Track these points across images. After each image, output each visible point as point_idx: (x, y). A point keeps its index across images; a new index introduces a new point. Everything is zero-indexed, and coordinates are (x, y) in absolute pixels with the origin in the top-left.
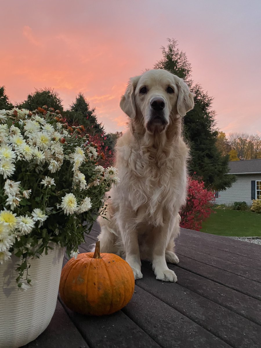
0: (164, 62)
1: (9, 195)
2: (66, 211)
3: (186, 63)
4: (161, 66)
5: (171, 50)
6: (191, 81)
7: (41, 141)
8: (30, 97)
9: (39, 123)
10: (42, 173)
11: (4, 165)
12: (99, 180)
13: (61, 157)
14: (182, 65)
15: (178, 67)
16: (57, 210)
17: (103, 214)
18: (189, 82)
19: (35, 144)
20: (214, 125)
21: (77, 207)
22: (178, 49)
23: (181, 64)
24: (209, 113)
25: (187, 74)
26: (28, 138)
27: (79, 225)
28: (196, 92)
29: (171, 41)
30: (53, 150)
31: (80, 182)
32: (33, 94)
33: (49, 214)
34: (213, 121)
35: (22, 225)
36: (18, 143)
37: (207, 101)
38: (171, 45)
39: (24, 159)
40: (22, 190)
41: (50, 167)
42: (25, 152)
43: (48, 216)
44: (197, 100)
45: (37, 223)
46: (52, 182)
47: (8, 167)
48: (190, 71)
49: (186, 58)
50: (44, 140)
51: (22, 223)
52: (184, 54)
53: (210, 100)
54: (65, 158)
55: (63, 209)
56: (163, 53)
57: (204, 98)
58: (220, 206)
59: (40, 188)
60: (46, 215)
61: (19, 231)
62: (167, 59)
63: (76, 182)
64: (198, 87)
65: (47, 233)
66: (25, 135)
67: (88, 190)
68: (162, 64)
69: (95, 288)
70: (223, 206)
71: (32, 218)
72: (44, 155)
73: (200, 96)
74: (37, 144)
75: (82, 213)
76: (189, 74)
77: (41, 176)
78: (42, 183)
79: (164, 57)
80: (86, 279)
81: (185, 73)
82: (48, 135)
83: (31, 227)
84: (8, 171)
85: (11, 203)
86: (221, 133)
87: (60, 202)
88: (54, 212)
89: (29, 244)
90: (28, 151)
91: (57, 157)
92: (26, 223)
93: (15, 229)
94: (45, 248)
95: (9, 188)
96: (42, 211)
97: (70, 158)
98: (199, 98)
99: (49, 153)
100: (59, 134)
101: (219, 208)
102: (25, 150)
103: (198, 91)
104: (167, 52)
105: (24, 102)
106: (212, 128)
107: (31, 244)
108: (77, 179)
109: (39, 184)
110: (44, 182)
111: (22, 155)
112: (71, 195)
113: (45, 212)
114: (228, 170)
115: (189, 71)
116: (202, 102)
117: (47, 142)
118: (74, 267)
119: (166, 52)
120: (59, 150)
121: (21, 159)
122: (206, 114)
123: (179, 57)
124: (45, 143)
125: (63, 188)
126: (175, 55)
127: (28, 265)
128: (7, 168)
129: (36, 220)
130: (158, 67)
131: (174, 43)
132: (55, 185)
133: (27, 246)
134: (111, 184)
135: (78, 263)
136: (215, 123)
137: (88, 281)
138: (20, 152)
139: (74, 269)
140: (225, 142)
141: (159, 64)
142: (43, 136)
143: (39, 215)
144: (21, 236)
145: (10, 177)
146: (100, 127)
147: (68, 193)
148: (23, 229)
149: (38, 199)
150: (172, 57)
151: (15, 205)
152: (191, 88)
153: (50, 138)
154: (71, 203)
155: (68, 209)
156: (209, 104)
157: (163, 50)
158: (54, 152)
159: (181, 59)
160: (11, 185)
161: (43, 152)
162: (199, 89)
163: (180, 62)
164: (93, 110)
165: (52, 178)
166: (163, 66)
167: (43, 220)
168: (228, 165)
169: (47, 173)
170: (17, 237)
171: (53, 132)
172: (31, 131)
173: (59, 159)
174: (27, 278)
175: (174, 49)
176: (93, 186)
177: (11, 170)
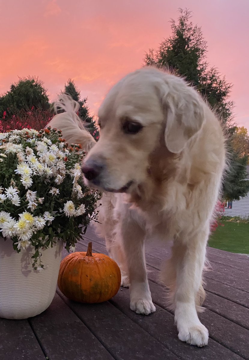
0: (172, 39)
1: (30, 201)
2: (67, 214)
3: (201, 40)
4: (169, 45)
5: (182, 24)
6: (205, 63)
7: (49, 159)
8: (13, 87)
9: (47, 144)
10: (50, 185)
11: (26, 179)
12: (92, 190)
13: (64, 172)
14: (195, 43)
15: (190, 46)
16: (60, 213)
17: (95, 218)
18: (203, 65)
19: (44, 162)
20: (231, 120)
21: (75, 211)
22: (191, 23)
23: (193, 43)
24: (226, 104)
25: (201, 55)
26: (40, 157)
27: (76, 226)
28: (211, 78)
29: (183, 11)
30: (58, 167)
31: (77, 192)
32: (16, 83)
33: (56, 216)
34: (229, 114)
35: (38, 223)
36: (32, 161)
37: (224, 89)
38: (183, 17)
39: (38, 174)
40: (38, 198)
41: (57, 180)
42: (39, 169)
43: (55, 217)
44: (211, 88)
45: (47, 222)
46: (58, 191)
47: (28, 180)
48: (206, 51)
49: (202, 34)
50: (51, 158)
51: (37, 222)
52: (199, 29)
53: (228, 88)
54: (66, 172)
55: (65, 212)
56: (172, 27)
57: (221, 85)
58: (233, 219)
59: (48, 196)
60: (53, 216)
61: (36, 227)
62: (177, 36)
63: (75, 192)
64: (214, 71)
65: (52, 231)
66: (37, 155)
67: (83, 198)
68: (169, 42)
69: (88, 279)
70: (237, 219)
71: (44, 218)
72: (52, 171)
73: (215, 82)
74: (46, 162)
75: (78, 216)
76: (204, 55)
77: (49, 187)
78: (50, 192)
79: (173, 33)
80: (80, 272)
81: (199, 53)
82: (55, 154)
83: (43, 225)
84: (28, 183)
85: (31, 207)
86: (242, 129)
87: (63, 207)
88: (59, 215)
89: (41, 237)
90: (41, 168)
91: (61, 172)
92: (40, 222)
93: (33, 225)
94: (51, 242)
95: (30, 196)
96: (50, 214)
97: (70, 172)
98: (214, 85)
99: (55, 169)
100: (62, 153)
101: (232, 220)
102: (38, 167)
103: (213, 76)
104: (177, 27)
105: (7, 93)
106: (229, 123)
107: (42, 237)
108: (76, 190)
109: (48, 193)
110: (51, 192)
111: (37, 171)
112: (71, 202)
113: (52, 215)
114: (246, 176)
115: (204, 50)
116: (218, 90)
117: (54, 160)
118: (70, 262)
119: (175, 27)
120: (62, 167)
121: (36, 174)
122: (222, 105)
123: (192, 33)
124: (52, 161)
125: (64, 196)
126: (187, 31)
127: (40, 254)
128: (27, 182)
129: (47, 220)
130: (164, 46)
131: (187, 14)
132: (59, 194)
133: (39, 239)
134: (102, 193)
135: (73, 259)
136: (232, 117)
137: (82, 274)
138: (36, 169)
139: (70, 263)
140: (246, 139)
141: (166, 42)
142: (51, 155)
143: (49, 217)
144: (37, 231)
145: (29, 187)
146: (92, 121)
147: (69, 200)
148: (38, 226)
149: (47, 205)
150: (183, 33)
151: (34, 209)
152: (204, 73)
153: (55, 157)
154: (71, 208)
155: (68, 213)
156: (227, 93)
157: (172, 24)
158: (59, 168)
159: (195, 36)
160: (30, 194)
161: (50, 168)
162: (215, 74)
163: (193, 39)
164: (85, 101)
165: (57, 189)
166: (171, 44)
167: (51, 220)
168: (246, 169)
169: (54, 185)
170: (34, 231)
171: (58, 152)
172: (42, 151)
173: (62, 174)
174: (40, 264)
175: (186, 22)
176: (88, 195)
177: (30, 183)
